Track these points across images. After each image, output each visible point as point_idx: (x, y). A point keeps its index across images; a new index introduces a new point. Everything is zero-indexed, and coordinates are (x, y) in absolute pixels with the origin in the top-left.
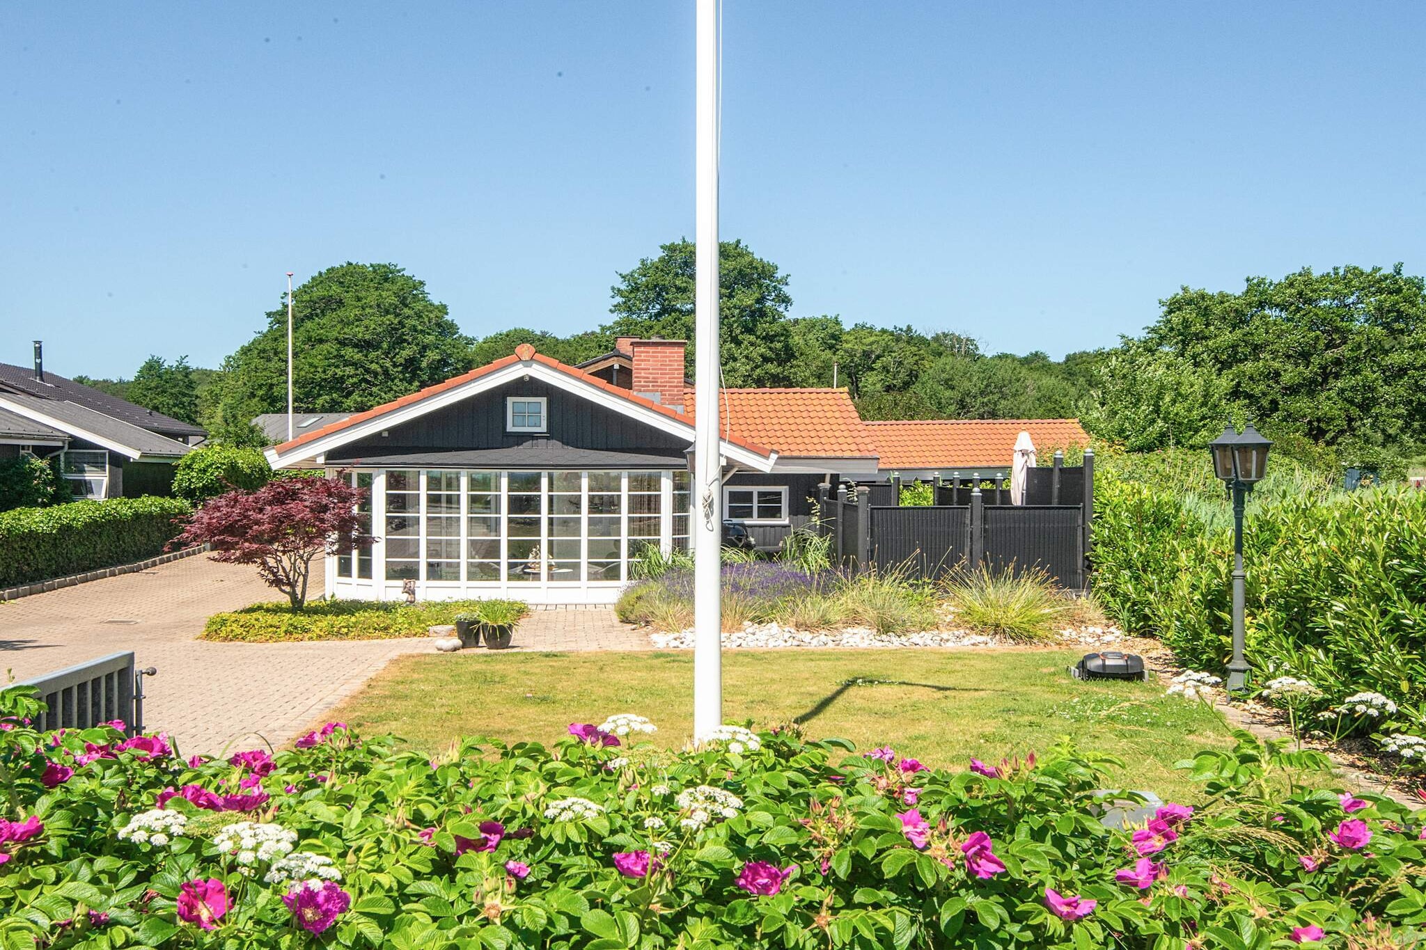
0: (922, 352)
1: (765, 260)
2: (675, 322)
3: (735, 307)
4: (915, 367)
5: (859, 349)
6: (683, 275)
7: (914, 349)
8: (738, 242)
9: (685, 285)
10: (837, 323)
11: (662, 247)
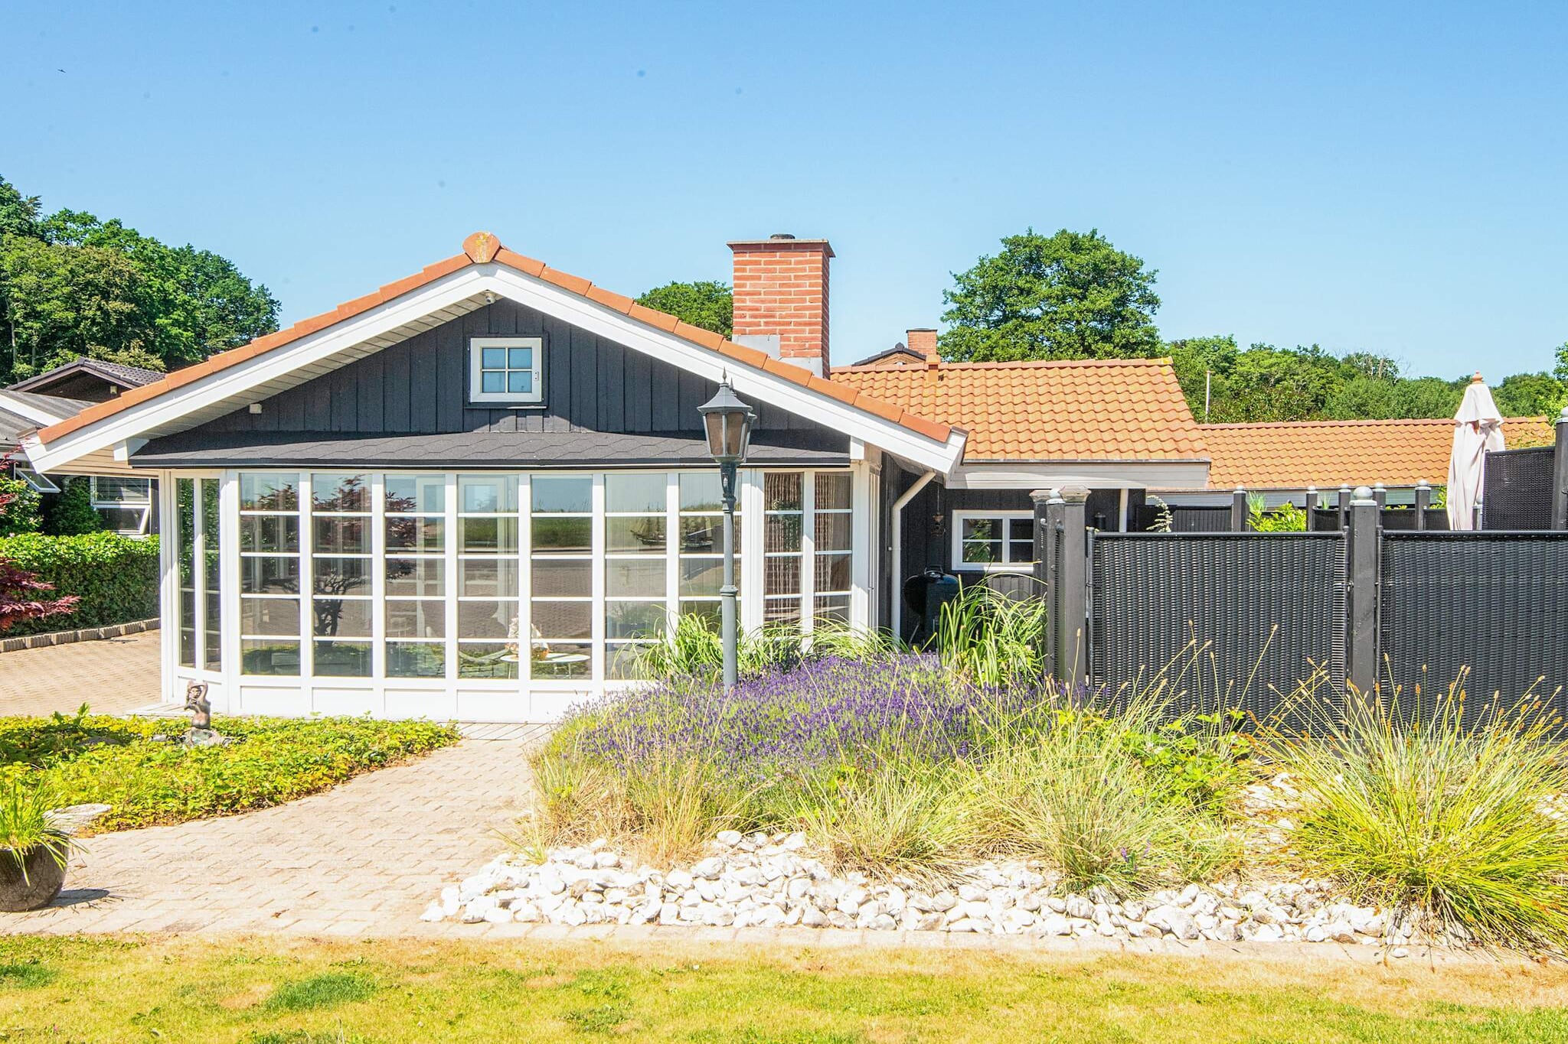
0: (1330, 374)
1: (1127, 253)
2: (1016, 330)
3: (1088, 311)
4: (1322, 392)
5: (1256, 372)
6: (1027, 274)
7: (1321, 371)
8: (1094, 232)
9: (1028, 285)
10: (1231, 343)
11: (1003, 241)
